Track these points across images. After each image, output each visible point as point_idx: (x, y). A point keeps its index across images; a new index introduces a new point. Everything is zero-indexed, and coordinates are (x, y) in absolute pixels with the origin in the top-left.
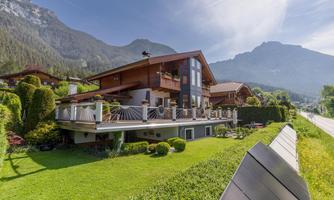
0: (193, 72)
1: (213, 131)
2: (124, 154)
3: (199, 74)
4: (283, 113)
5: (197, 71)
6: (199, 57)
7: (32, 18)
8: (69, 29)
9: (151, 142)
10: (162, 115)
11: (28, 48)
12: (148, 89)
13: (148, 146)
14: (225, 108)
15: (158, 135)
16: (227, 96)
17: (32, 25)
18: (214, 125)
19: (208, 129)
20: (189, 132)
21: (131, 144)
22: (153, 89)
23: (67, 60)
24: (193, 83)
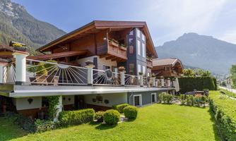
0: (138, 43)
1: (158, 98)
2: (62, 125)
3: (144, 46)
4: (215, 83)
5: (142, 42)
6: (143, 29)
7: (6, 11)
8: (36, 20)
9: (97, 109)
10: (110, 79)
11: (4, 34)
12: (96, 56)
13: (95, 114)
14: (166, 78)
15: (107, 102)
16: (164, 70)
17: (6, 16)
18: (158, 92)
19: (153, 95)
20: (137, 99)
21: (72, 112)
22: (101, 57)
23: (36, 44)
24: (139, 53)
